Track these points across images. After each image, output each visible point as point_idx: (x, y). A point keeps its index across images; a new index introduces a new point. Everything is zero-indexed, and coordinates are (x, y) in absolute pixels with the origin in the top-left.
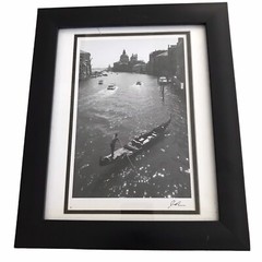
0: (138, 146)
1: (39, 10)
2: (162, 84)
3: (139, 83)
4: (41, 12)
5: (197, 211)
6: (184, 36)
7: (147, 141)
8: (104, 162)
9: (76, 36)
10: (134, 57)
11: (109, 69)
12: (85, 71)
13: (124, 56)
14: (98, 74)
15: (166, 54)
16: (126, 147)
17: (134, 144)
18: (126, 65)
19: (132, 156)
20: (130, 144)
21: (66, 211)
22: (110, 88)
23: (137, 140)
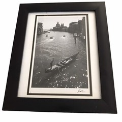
0: (63, 64)
1: (20, 4)
2: (75, 37)
3: (64, 36)
4: (21, 5)
5: (91, 95)
6: (85, 16)
7: (68, 62)
8: (47, 71)
9: (36, 16)
10: (62, 25)
11: (51, 30)
12: (40, 31)
13: (58, 24)
14: (45, 32)
15: (77, 24)
16: (58, 65)
17: (61, 63)
18: (59, 28)
19: (61, 69)
20: (59, 63)
21: (28, 94)
22: (51, 38)
23: (63, 61)
